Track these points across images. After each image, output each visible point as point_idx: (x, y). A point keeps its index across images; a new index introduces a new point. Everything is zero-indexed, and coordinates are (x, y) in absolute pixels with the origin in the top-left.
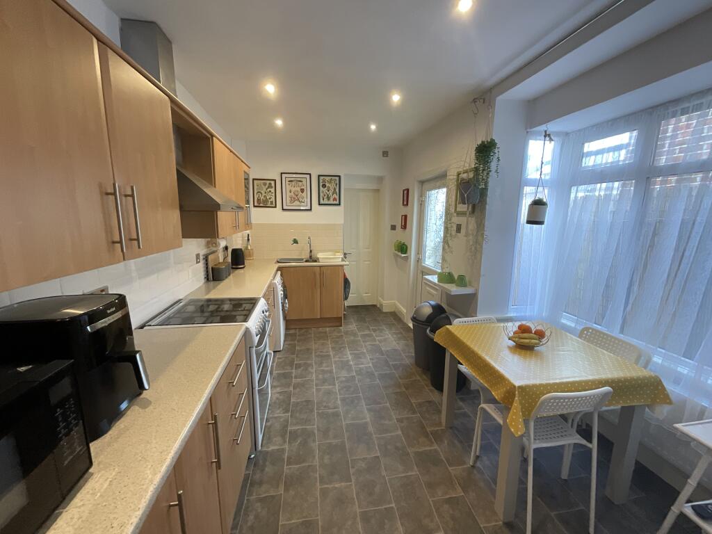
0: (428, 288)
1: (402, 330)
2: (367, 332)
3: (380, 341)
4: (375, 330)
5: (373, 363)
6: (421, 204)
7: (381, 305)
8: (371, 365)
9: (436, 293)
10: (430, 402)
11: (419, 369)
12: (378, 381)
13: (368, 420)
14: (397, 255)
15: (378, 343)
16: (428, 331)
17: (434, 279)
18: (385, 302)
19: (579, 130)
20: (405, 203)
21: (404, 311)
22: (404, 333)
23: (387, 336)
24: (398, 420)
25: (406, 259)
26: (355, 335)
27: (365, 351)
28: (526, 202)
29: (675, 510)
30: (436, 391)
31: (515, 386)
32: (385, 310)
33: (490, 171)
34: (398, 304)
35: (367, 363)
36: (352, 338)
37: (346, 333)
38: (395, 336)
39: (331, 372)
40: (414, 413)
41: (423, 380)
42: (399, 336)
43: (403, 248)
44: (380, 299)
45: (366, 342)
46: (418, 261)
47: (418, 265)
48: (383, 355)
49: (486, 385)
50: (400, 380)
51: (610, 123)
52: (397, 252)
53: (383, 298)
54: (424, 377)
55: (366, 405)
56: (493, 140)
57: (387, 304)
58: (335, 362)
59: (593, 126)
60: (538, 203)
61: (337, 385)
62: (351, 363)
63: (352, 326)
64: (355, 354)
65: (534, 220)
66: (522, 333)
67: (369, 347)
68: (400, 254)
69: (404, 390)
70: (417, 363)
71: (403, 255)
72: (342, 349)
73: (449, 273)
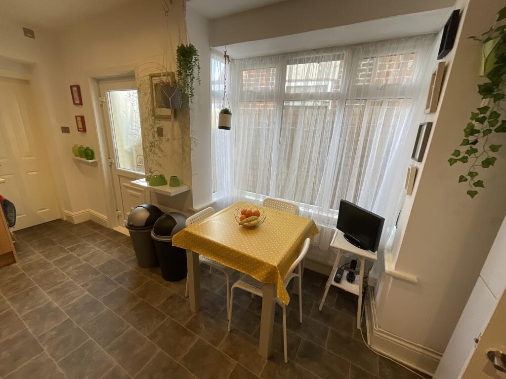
0: (128, 191)
1: (108, 238)
2: (62, 255)
3: (86, 259)
4: (72, 250)
5: (88, 290)
6: (101, 105)
7: (70, 217)
8: (87, 293)
9: (140, 194)
10: (171, 297)
11: (146, 270)
12: (106, 308)
13: (116, 363)
14: (80, 161)
15: (84, 262)
16: (153, 235)
17: (143, 183)
18: (74, 214)
19: (240, 59)
20: (78, 102)
21: (104, 217)
22: (111, 239)
23: (93, 251)
24: (151, 337)
25: (95, 164)
26: (45, 265)
27: (71, 280)
28: (215, 111)
29: (328, 285)
30: (171, 283)
31: (275, 267)
32: (76, 222)
33: (194, 78)
34: (95, 212)
35: (80, 292)
36: (42, 271)
37: (29, 268)
38: (103, 246)
39: (25, 335)
40: (163, 317)
41: (155, 279)
42: (109, 244)
43: (88, 153)
44: (66, 211)
45: (66, 267)
46: (112, 165)
47: (111, 170)
48: (98, 273)
49: (228, 266)
50: (132, 292)
51: (260, 59)
52: (79, 158)
53: (71, 210)
54: (154, 275)
55: (104, 347)
56: (191, 47)
57: (78, 215)
58: (26, 318)
59: (250, 58)
60: (225, 112)
61: (45, 348)
62: (56, 305)
63: (36, 255)
64: (56, 290)
65: (224, 127)
66: (247, 217)
67: (75, 272)
68: (84, 160)
69: (142, 299)
70: (141, 264)
71: (90, 161)
72: (31, 293)
73: (161, 175)
